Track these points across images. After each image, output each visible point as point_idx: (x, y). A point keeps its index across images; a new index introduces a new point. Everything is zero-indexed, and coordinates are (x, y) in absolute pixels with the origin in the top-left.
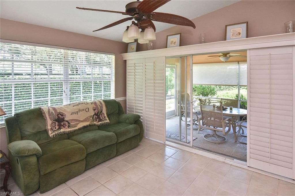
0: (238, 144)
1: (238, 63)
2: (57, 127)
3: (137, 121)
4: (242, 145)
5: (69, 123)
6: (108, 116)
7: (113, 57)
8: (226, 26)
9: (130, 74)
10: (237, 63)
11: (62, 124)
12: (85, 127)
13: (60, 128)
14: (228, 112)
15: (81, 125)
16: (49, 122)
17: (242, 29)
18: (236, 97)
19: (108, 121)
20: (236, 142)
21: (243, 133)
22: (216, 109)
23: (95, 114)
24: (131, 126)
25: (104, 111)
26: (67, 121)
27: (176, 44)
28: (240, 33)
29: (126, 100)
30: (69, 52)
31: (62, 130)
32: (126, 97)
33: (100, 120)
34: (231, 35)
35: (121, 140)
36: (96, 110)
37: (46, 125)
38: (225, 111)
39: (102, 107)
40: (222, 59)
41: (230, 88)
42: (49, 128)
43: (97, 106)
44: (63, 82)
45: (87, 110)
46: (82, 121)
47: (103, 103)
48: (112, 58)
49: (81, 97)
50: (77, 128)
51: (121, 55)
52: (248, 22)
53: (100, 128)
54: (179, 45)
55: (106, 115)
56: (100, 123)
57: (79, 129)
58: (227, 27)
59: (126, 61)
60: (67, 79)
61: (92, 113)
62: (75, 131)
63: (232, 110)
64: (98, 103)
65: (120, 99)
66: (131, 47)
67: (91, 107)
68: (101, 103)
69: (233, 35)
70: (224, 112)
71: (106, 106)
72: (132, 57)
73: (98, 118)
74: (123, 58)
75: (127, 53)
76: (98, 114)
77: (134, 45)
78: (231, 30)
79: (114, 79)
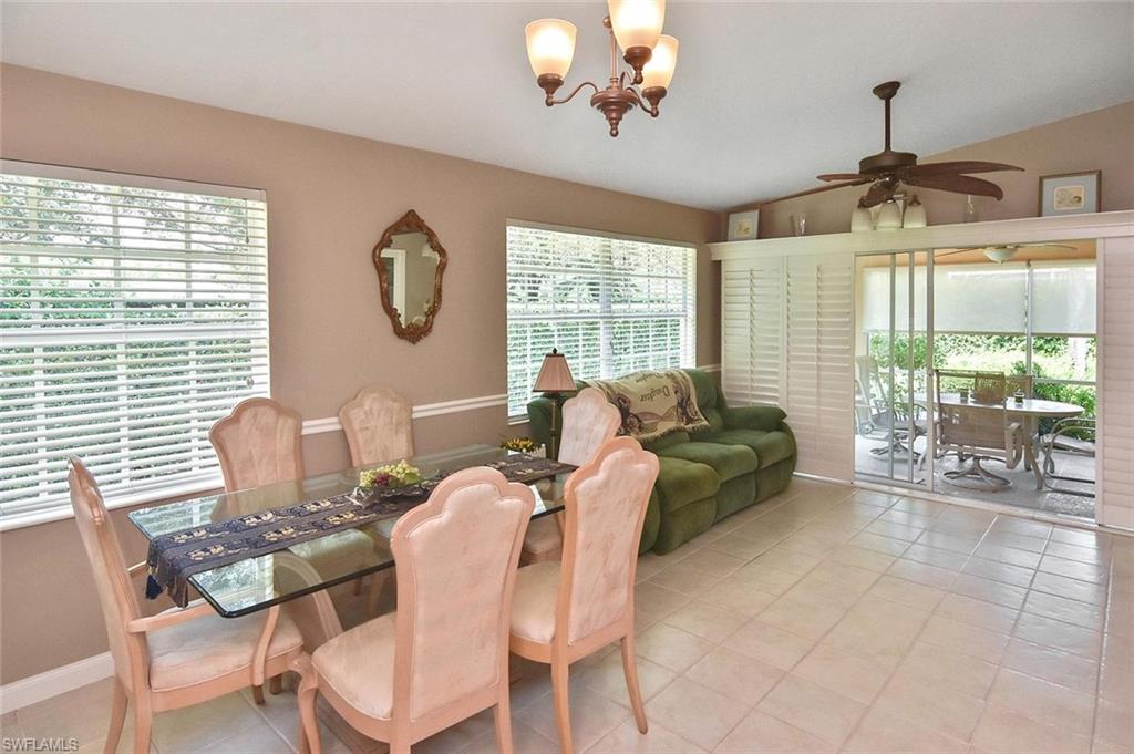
0: (1049, 494)
1: (1029, 265)
3: (774, 420)
4: (1059, 495)
5: (639, 421)
6: (699, 407)
7: (691, 252)
8: (1041, 179)
9: (733, 299)
10: (1025, 263)
11: (628, 421)
12: (671, 432)
14: (1011, 404)
15: (662, 428)
17: (1085, 187)
18: (1015, 372)
19: (705, 423)
20: (1040, 488)
21: (1053, 471)
23: (678, 404)
24: (775, 436)
25: (694, 399)
26: (635, 416)
28: (1080, 199)
29: (720, 372)
30: (615, 242)
32: (720, 362)
33: (690, 421)
34: (1055, 203)
35: (767, 463)
36: (679, 394)
39: (687, 386)
40: (990, 254)
41: (961, 350)
43: (677, 383)
44: (601, 321)
45: (663, 390)
46: (662, 418)
47: (687, 377)
49: (630, 364)
50: (657, 434)
51: (708, 249)
52: (1100, 172)
53: (698, 436)
55: (697, 409)
56: (691, 426)
57: (663, 436)
58: (1045, 182)
59: (720, 262)
60: (609, 312)
61: (673, 400)
62: (656, 439)
63: (1021, 401)
64: (679, 378)
65: (708, 369)
66: (741, 227)
67: (669, 384)
68: (684, 377)
69: (1059, 202)
70: (999, 407)
71: (695, 384)
72: (742, 255)
73: (685, 413)
74: (711, 254)
75: (726, 241)
76: (683, 404)
77: (750, 221)
78: (1053, 190)
79: (691, 313)
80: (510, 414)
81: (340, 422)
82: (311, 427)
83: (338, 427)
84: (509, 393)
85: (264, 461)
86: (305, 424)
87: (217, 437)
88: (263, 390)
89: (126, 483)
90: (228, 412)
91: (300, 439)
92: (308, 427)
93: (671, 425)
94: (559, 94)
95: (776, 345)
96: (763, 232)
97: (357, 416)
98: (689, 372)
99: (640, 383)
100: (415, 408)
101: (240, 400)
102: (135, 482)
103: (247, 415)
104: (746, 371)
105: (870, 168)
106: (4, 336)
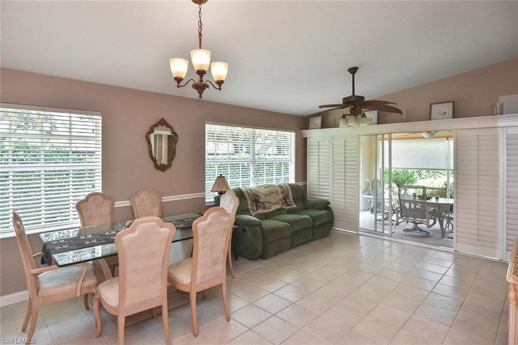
0: (446, 239)
1: (448, 139)
2: (256, 208)
3: (326, 205)
5: (263, 205)
6: (293, 200)
7: (293, 134)
8: (431, 105)
9: (312, 154)
10: (446, 139)
11: (259, 204)
12: (277, 210)
13: (257, 209)
14: (433, 200)
15: (274, 208)
16: (249, 202)
17: (448, 108)
18: (444, 186)
19: (295, 206)
20: (443, 236)
21: (452, 230)
22: (417, 198)
23: (283, 198)
24: (323, 212)
25: (290, 196)
26: (262, 203)
27: (373, 122)
28: (446, 113)
29: (306, 185)
30: (258, 131)
31: (260, 211)
32: (306, 181)
33: (288, 205)
34: (436, 115)
35: (317, 223)
36: (284, 194)
37: (247, 205)
38: (429, 200)
39: (288, 191)
40: (424, 135)
42: (250, 208)
43: (283, 189)
44: (251, 163)
45: (276, 192)
46: (274, 204)
47: (288, 186)
48: (291, 136)
49: (264, 181)
50: (271, 210)
51: (301, 132)
52: (454, 102)
53: (290, 212)
54: (376, 123)
56: (288, 207)
57: (274, 211)
58: (433, 106)
59: (306, 138)
60: (254, 159)
61: (281, 196)
62: (270, 212)
63: (438, 199)
64: (284, 187)
65: (300, 184)
66: (314, 123)
67: (279, 190)
68: (287, 187)
69: (438, 114)
70: (427, 201)
71: (292, 190)
72: (315, 135)
73: (286, 202)
74: (302, 135)
75: (308, 129)
76: (285, 198)
77: (318, 121)
78: (436, 109)
79: (293, 159)
80: (206, 201)
81: (130, 203)
82: (118, 204)
83: (129, 205)
84: (206, 192)
85: (98, 217)
86: (115, 203)
87: (79, 207)
88: (99, 189)
89: (43, 223)
90: (84, 198)
91: (113, 210)
92: (117, 204)
93: (278, 207)
94: (182, 83)
95: (328, 173)
96: (324, 125)
97: (138, 201)
98: (290, 185)
99: (265, 189)
100: (163, 198)
101: (89, 193)
102: (47, 224)
103: (91, 199)
104: (316, 185)
105: (347, 102)
106: (2, 167)
